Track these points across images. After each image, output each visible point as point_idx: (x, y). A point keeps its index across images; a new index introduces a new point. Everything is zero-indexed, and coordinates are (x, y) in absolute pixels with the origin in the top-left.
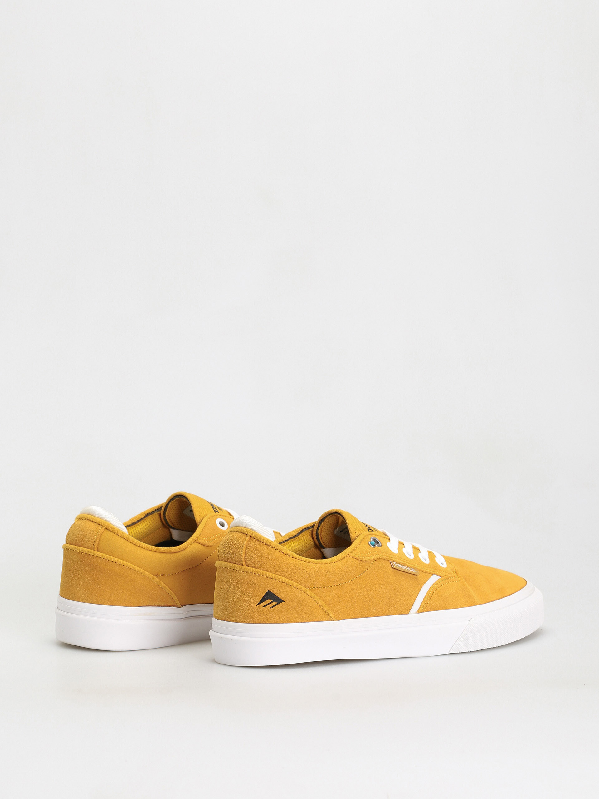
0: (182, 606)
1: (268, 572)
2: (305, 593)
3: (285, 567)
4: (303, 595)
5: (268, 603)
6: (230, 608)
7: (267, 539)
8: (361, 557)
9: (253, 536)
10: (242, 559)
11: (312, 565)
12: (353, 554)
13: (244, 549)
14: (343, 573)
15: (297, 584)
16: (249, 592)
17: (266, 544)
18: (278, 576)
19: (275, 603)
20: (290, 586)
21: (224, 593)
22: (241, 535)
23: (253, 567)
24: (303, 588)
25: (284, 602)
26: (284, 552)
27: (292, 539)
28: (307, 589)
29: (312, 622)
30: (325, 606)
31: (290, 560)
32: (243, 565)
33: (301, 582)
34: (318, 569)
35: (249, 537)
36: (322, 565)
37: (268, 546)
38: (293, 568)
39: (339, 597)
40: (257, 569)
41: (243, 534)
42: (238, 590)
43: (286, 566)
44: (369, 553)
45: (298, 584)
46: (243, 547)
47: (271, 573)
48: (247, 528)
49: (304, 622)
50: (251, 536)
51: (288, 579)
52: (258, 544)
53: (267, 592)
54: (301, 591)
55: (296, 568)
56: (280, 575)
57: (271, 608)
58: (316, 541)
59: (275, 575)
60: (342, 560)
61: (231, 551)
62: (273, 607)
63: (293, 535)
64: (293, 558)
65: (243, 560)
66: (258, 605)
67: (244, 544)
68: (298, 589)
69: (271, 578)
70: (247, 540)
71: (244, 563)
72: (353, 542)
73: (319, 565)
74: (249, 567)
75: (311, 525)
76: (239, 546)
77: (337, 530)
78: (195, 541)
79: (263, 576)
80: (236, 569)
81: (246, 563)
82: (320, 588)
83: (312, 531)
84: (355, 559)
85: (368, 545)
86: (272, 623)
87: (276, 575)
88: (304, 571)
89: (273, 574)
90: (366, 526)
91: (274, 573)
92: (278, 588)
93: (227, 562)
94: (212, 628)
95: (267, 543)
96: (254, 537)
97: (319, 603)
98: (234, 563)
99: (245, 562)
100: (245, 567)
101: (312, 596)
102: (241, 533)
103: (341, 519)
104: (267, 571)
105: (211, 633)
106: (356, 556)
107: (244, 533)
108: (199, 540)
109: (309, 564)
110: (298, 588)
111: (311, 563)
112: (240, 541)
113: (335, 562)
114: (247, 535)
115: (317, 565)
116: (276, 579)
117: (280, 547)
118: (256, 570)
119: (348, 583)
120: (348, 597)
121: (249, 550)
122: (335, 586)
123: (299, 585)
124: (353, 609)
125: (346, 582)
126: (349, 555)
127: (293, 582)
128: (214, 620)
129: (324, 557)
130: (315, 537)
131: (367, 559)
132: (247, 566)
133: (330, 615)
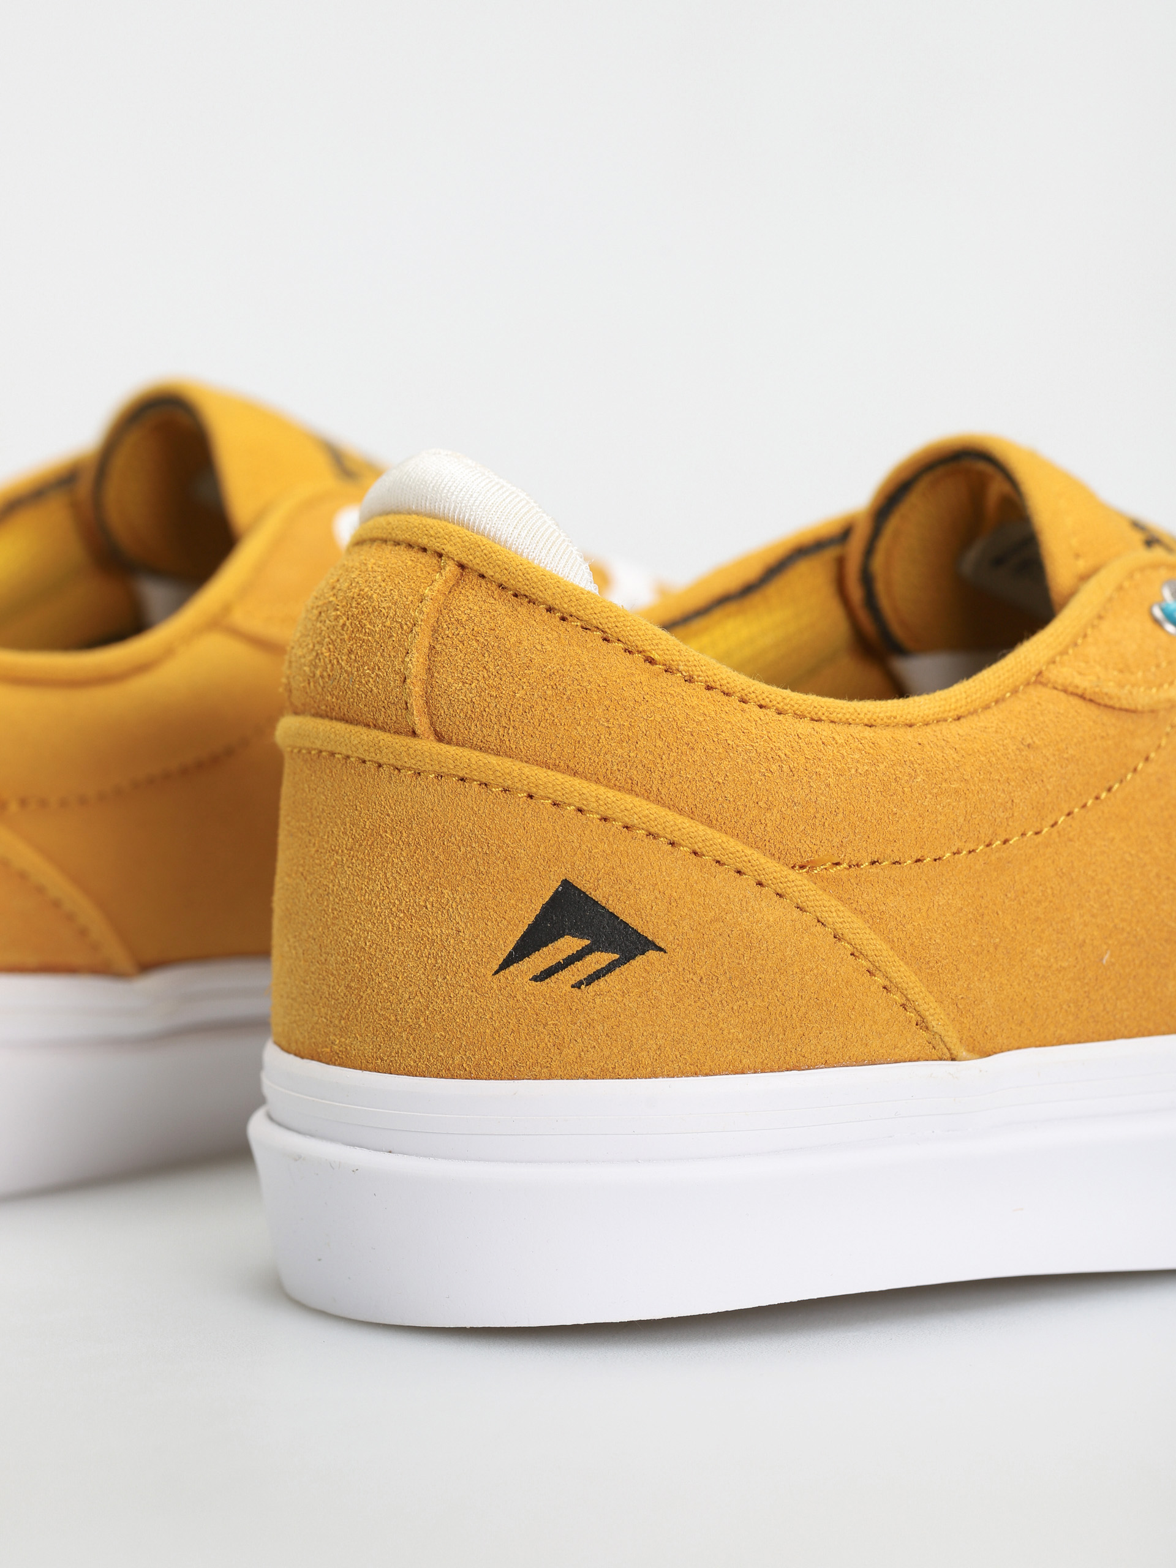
0: (145, 967)
1: (559, 776)
2: (780, 895)
3: (659, 743)
4: (772, 912)
5: (561, 957)
6: (348, 987)
7: (558, 582)
8: (1110, 688)
9: (474, 561)
10: (409, 695)
11: (825, 729)
12: (1064, 673)
13: (422, 641)
14: (1008, 781)
15: (734, 845)
16: (454, 890)
17: (549, 610)
18: (619, 795)
19: (601, 959)
20: (695, 853)
21: (315, 897)
22: (408, 557)
23: (474, 747)
24: (772, 868)
25: (660, 949)
26: (656, 657)
27: (732, 607)
28: (793, 875)
29: (827, 1065)
30: (902, 973)
31: (695, 701)
32: (414, 734)
33: (758, 830)
34: (857, 756)
35: (451, 569)
36: (887, 733)
37: (563, 619)
38: (710, 747)
39: (986, 918)
40: (497, 754)
41: (420, 555)
42: (388, 882)
43: (671, 739)
44: (1158, 666)
45: (740, 847)
46: (417, 629)
47: (577, 782)
48: (446, 520)
49: (780, 1070)
50: (462, 566)
51: (681, 812)
52: (501, 607)
53: (557, 892)
54: (760, 884)
55: (728, 747)
56: (631, 791)
57: (578, 985)
58: (863, 616)
59: (602, 790)
60: (1002, 706)
61: (350, 652)
62: (591, 979)
63: (733, 583)
64: (709, 688)
65: (417, 703)
66: (497, 972)
67: (421, 612)
68: (739, 872)
69: (580, 810)
70: (436, 586)
71: (421, 723)
72: (1064, 604)
73: (868, 733)
74: (449, 743)
75: (834, 529)
76: (393, 620)
77: (973, 555)
78: (218, 623)
79: (531, 797)
80: (378, 758)
81: (432, 724)
82: (874, 869)
83: (840, 563)
84: (1075, 701)
85: (1149, 625)
86: (586, 1077)
87: (611, 793)
88: (774, 767)
89: (594, 786)
90: (1137, 525)
91: (597, 781)
92: (619, 870)
93: (331, 719)
94: (259, 1100)
95: (556, 603)
96: (483, 570)
97: (866, 957)
98: (368, 726)
99: (431, 715)
100: (427, 745)
101: (824, 916)
102: (410, 546)
103: (997, 488)
104: (556, 767)
105: (259, 1129)
106: (1084, 683)
107: (424, 550)
108: (239, 618)
109: (804, 727)
110: (739, 866)
111: (820, 720)
112: (400, 595)
113: (959, 718)
114: (440, 555)
115: (853, 730)
116: (609, 814)
117: (667, 645)
118: (493, 760)
119: (1039, 839)
120: (1038, 919)
121: (448, 642)
122: (958, 852)
123: (749, 851)
124: (1068, 990)
125: (1023, 834)
126: (1039, 679)
127: (709, 831)
128: (273, 1057)
129: (899, 690)
130: (856, 593)
131: (1142, 697)
132: (440, 738)
133: (933, 1023)
